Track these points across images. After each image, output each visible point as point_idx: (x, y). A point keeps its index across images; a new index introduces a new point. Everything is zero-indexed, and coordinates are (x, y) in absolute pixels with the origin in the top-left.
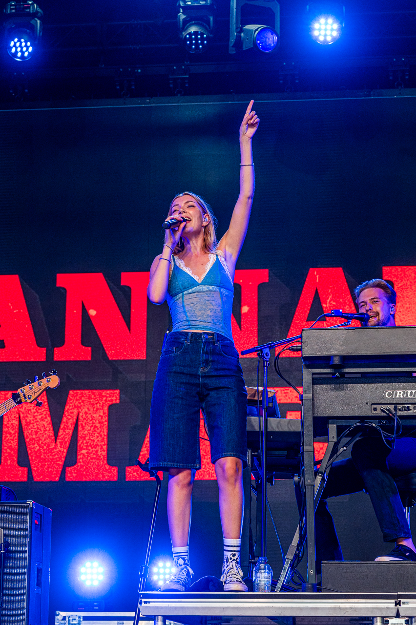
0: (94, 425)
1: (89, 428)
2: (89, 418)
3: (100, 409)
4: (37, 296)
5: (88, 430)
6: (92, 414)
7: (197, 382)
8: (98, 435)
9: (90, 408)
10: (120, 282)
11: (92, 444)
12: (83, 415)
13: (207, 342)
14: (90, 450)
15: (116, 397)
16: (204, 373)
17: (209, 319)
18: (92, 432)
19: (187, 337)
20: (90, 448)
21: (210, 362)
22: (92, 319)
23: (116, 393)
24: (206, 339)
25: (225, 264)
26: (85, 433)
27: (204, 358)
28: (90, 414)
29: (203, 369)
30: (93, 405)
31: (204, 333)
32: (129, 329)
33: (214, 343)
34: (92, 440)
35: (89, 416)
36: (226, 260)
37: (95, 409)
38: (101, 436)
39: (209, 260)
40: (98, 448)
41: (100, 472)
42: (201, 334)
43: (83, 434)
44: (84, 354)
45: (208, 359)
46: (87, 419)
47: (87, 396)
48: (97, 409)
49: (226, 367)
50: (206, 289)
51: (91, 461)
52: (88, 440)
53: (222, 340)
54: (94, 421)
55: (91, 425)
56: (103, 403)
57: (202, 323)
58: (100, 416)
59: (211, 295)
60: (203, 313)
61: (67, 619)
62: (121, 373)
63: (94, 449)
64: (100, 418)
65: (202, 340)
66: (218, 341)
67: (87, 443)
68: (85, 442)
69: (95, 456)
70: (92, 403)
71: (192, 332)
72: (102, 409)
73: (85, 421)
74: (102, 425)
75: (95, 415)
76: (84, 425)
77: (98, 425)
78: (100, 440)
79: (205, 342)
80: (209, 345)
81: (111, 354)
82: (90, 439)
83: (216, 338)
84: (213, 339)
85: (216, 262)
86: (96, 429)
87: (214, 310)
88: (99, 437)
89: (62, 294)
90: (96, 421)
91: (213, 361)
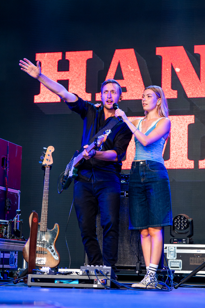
0: (180, 136)
1: (177, 138)
2: (176, 132)
3: (183, 127)
4: (145, 61)
5: (177, 139)
6: (178, 130)
7: (142, 186)
8: (182, 142)
9: (177, 126)
10: (194, 51)
11: (178, 147)
12: (173, 131)
14: (177, 151)
15: (193, 120)
18: (178, 140)
20: (178, 150)
22: (177, 74)
23: (192, 117)
24: (142, 164)
26: (174, 141)
28: (177, 129)
30: (179, 124)
32: (200, 79)
34: (178, 145)
35: (177, 131)
37: (180, 127)
38: (184, 142)
40: (182, 150)
41: (184, 164)
42: (140, 162)
43: (173, 141)
44: (173, 94)
46: (175, 133)
47: (175, 119)
48: (181, 127)
49: (153, 176)
51: (178, 157)
52: (177, 145)
54: (180, 134)
55: (178, 136)
56: (185, 123)
58: (183, 131)
61: (168, 248)
62: (195, 105)
63: (180, 150)
64: (183, 132)
66: (148, 164)
67: (176, 146)
68: (174, 146)
69: (180, 154)
70: (178, 123)
71: (137, 161)
72: (184, 127)
73: (174, 134)
74: (184, 136)
75: (180, 130)
76: (174, 136)
77: (182, 136)
78: (183, 145)
80: (143, 167)
81: (189, 94)
82: (177, 144)
86: (181, 138)
88: (183, 143)
89: (159, 59)
90: (181, 134)
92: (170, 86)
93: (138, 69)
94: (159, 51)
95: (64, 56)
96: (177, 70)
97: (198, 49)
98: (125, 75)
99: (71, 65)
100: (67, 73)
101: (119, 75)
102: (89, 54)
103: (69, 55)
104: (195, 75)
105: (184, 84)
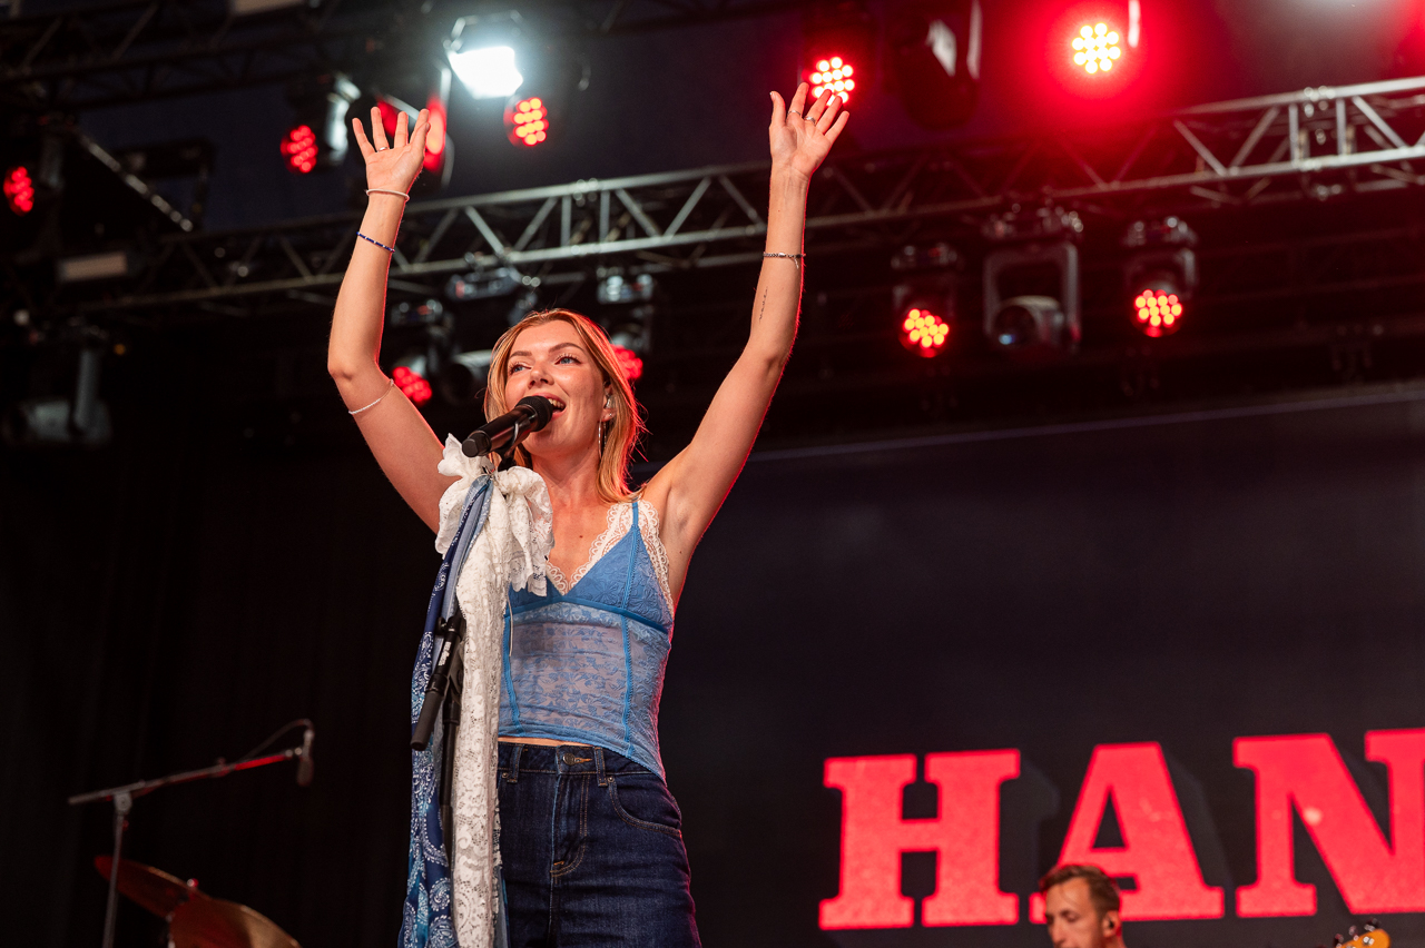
7: (543, 906)
10: (1365, 754)
13: (573, 779)
16: (564, 879)
17: (581, 703)
19: (508, 761)
21: (582, 842)
24: (570, 767)
25: (656, 545)
27: (564, 831)
29: (561, 867)
31: (562, 747)
32: (1391, 846)
33: (594, 777)
36: (661, 534)
39: (603, 528)
42: (552, 750)
44: (1301, 901)
45: (577, 833)
49: (634, 857)
50: (581, 617)
53: (621, 770)
57: (554, 715)
59: (595, 636)
60: (561, 686)
65: (555, 769)
66: (608, 771)
71: (526, 746)
79: (565, 778)
80: (579, 787)
83: (600, 764)
84: (593, 767)
85: (628, 536)
87: (599, 680)
89: (1247, 781)
91: (592, 840)
92: (1286, 872)
93: (1172, 815)
94: (1247, 752)
95: (921, 769)
96: (1312, 816)
97: (1379, 746)
98: (1130, 832)
99: (948, 800)
100: (932, 827)
101: (1110, 835)
102: (1006, 764)
103: (941, 768)
104: (1372, 835)
105: (1337, 865)
